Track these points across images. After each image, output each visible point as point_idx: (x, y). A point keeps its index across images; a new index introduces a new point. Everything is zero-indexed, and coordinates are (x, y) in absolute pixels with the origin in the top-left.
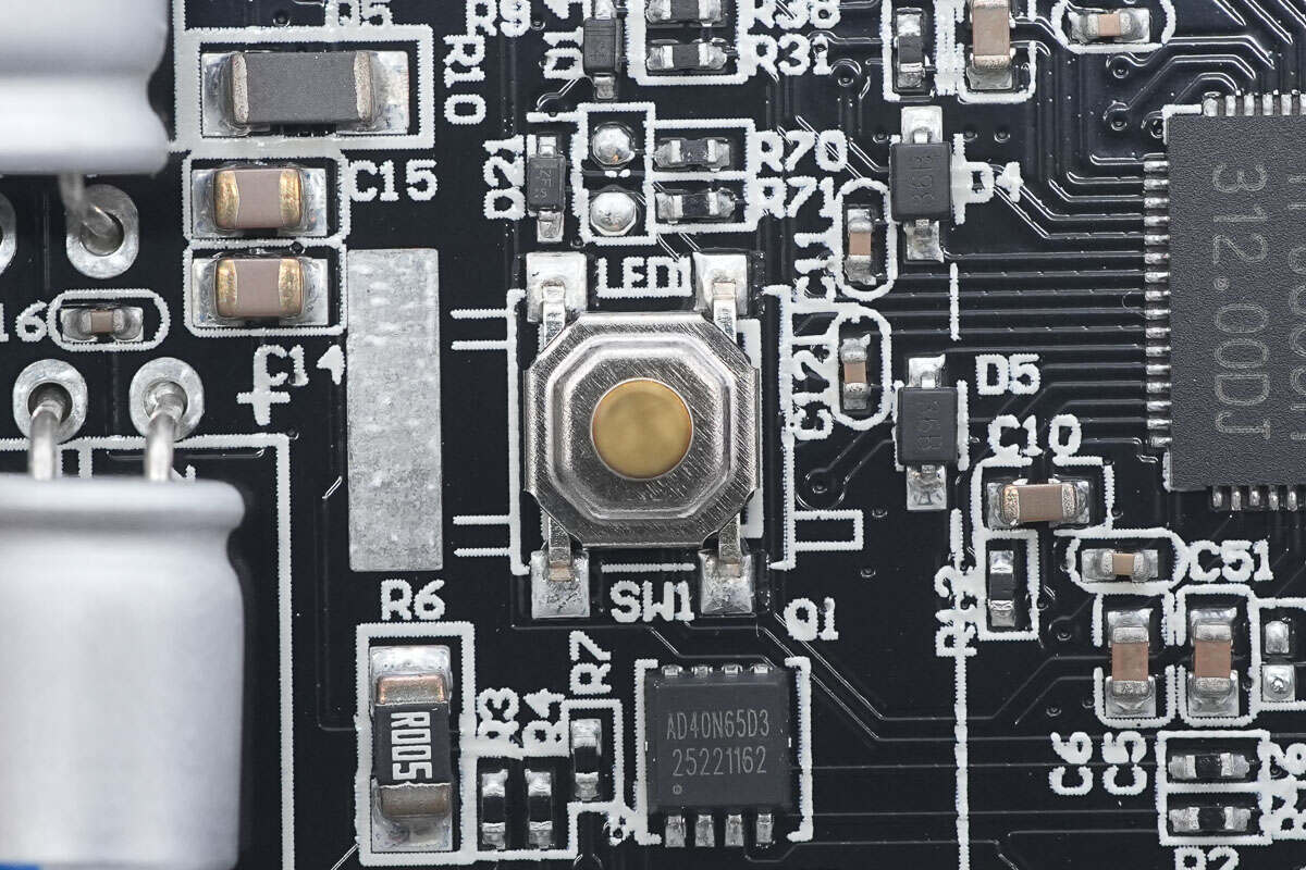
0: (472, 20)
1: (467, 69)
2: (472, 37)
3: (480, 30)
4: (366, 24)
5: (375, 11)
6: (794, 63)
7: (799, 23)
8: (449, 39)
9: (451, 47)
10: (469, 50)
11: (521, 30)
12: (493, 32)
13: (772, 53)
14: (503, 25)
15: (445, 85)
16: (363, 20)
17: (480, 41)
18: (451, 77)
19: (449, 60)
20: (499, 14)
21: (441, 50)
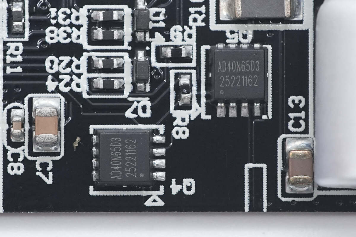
0: (194, 32)
1: (196, 12)
2: (194, 25)
3: (191, 28)
4: (236, 31)
5: (233, 36)
6: (64, 13)
7: (63, 29)
8: (203, 24)
9: (202, 21)
10: (195, 20)
11: (174, 27)
12: (185, 27)
13: (73, 17)
14: (181, 29)
15: (205, 6)
16: (238, 33)
17: (191, 23)
18: (203, 9)
19: (203, 16)
20: (183, 34)
21: (206, 20)
